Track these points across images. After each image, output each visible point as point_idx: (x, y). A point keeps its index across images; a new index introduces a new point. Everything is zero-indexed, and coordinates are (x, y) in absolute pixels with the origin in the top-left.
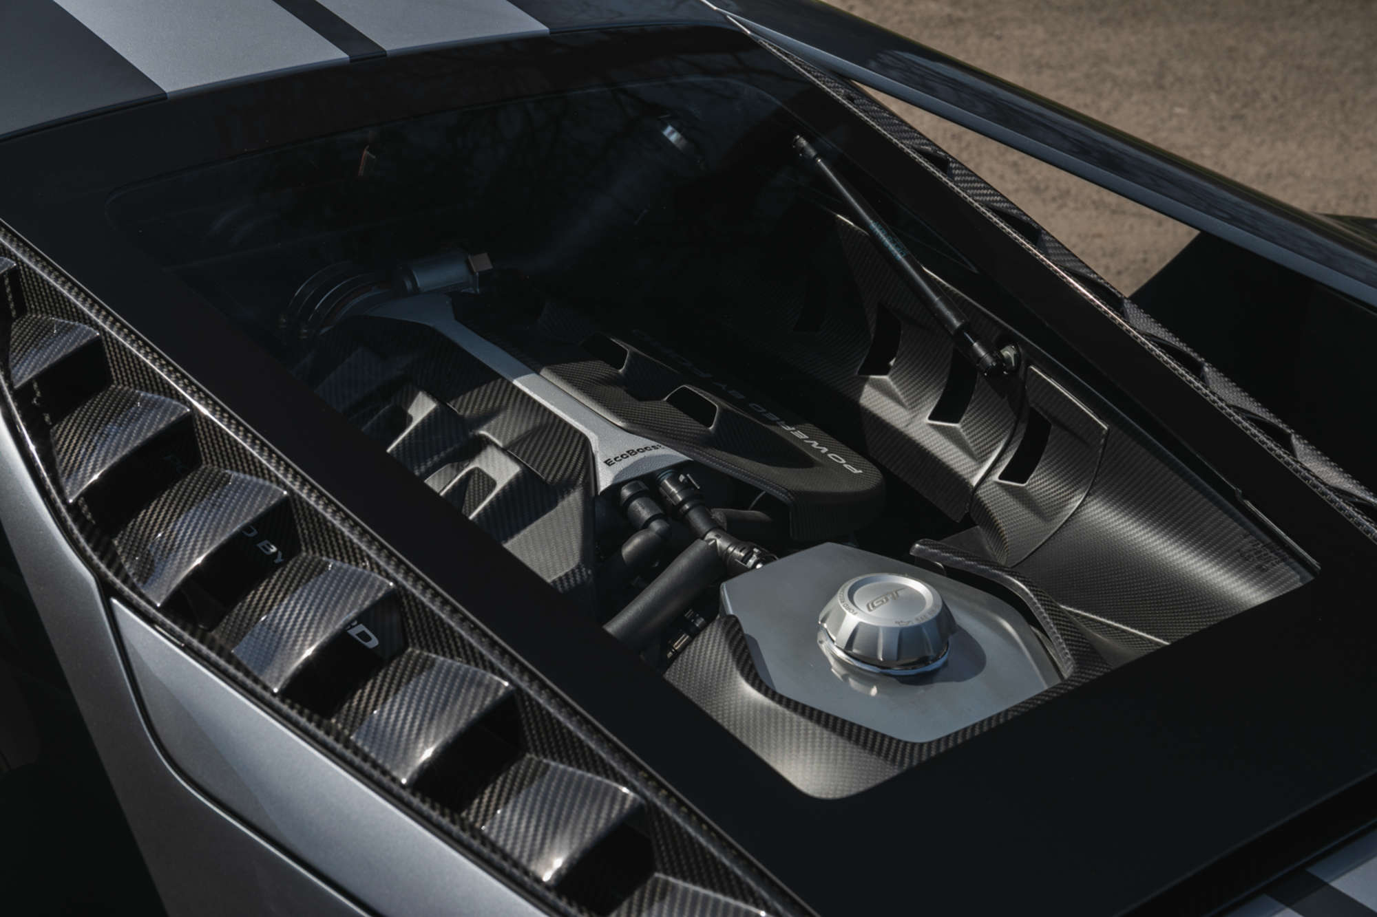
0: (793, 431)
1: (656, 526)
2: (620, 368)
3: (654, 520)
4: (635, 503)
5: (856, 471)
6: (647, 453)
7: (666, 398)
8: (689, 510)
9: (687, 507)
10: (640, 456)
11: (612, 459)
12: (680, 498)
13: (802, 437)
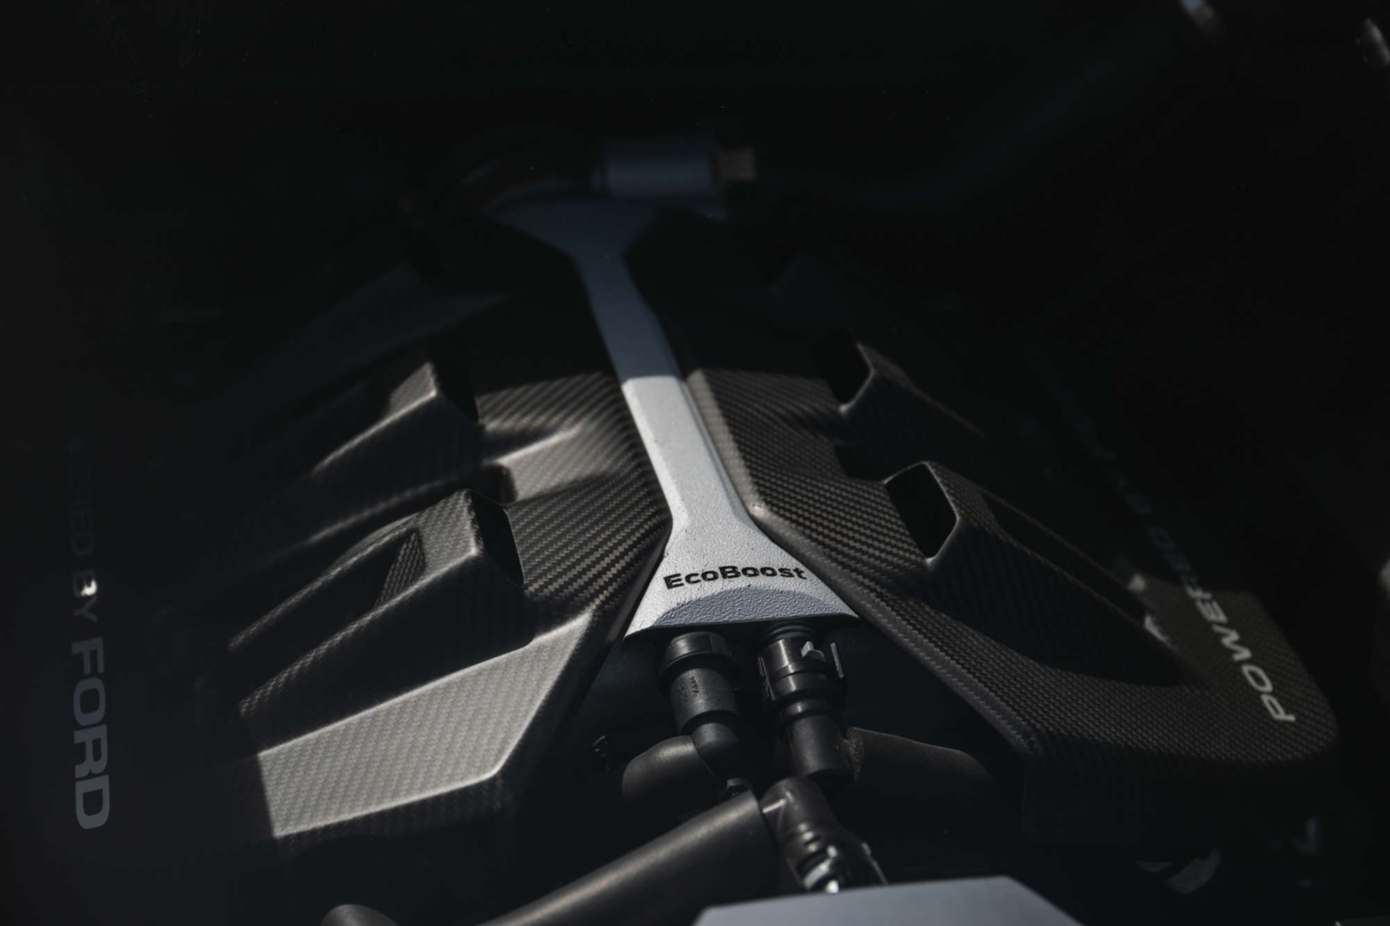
0: (1203, 601)
1: (709, 733)
2: (844, 400)
3: (708, 721)
4: (692, 674)
5: (1282, 716)
6: (761, 581)
7: (886, 482)
8: (801, 716)
9: (799, 708)
10: (741, 582)
11: (683, 577)
12: (793, 686)
13: (1212, 617)
